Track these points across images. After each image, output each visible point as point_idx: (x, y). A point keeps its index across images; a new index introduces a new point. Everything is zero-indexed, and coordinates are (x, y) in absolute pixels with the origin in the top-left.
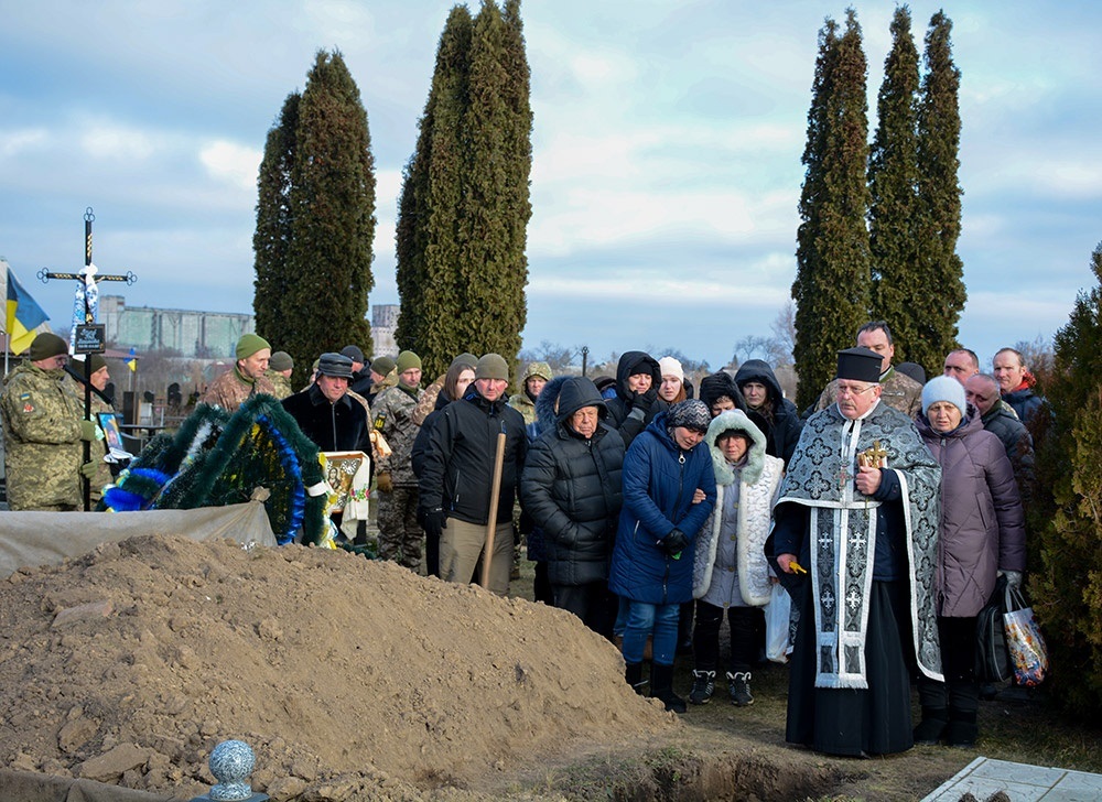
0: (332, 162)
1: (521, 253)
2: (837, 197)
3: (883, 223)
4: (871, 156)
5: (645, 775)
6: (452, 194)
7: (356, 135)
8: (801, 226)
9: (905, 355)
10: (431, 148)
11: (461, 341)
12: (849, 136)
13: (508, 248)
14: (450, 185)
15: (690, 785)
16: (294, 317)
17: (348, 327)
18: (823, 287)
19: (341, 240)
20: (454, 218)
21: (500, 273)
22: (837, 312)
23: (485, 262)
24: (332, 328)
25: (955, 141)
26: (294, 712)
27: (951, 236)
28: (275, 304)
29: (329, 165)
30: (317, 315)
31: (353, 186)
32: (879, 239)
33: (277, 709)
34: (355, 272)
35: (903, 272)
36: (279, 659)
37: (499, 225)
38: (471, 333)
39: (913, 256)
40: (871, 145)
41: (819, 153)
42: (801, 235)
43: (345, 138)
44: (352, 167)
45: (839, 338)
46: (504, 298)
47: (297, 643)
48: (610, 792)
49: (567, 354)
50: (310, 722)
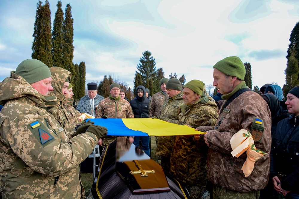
2: (44, 45)
12: (47, 29)
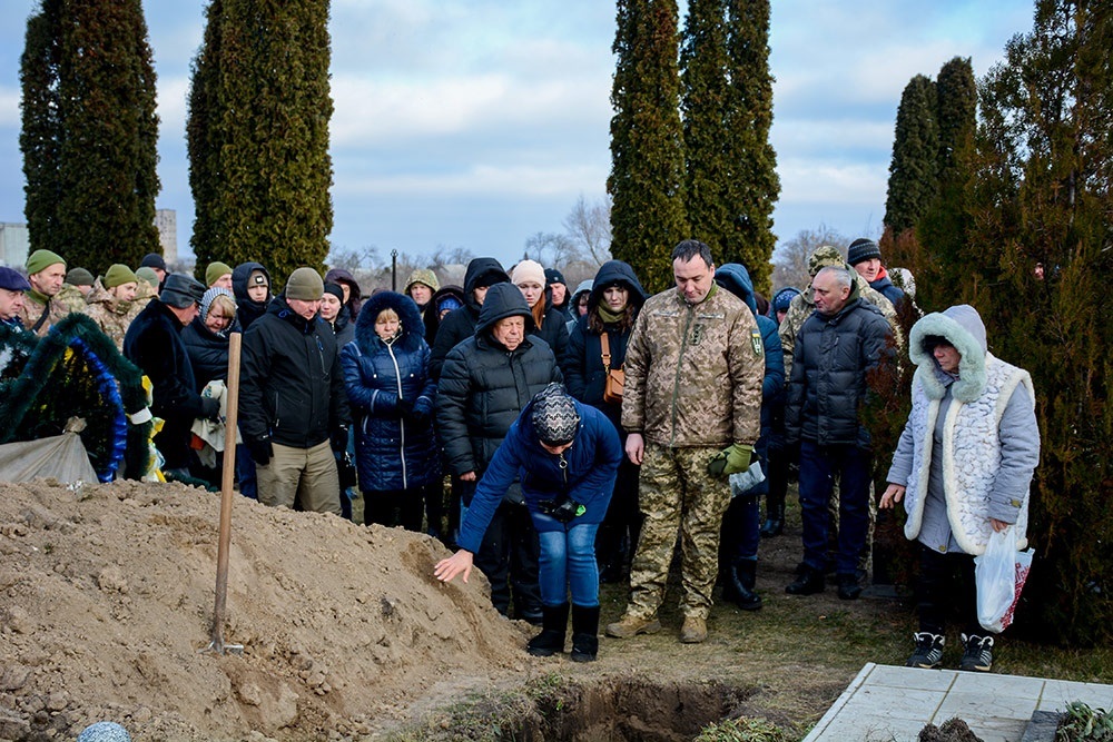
0: (106, 54)
1: (323, 152)
2: (650, 87)
3: (696, 113)
4: (682, 43)
5: (529, 707)
6: (246, 88)
7: (130, 24)
8: (614, 119)
9: (721, 249)
10: (220, 38)
11: (264, 248)
12: (660, 22)
13: (310, 146)
14: (244, 79)
15: (573, 713)
16: (73, 225)
17: (135, 235)
18: (639, 181)
19: (122, 140)
20: (250, 115)
21: (303, 174)
22: (654, 206)
23: (286, 161)
24: (118, 237)
25: (766, 27)
26: (149, 672)
27: (764, 126)
28: (51, 211)
29: (102, 57)
30: (101, 223)
31: (131, 81)
32: (693, 129)
33: (128, 670)
34: (139, 175)
35: (718, 164)
36: (125, 613)
37: (300, 123)
38: (275, 238)
39: (727, 148)
40: (682, 33)
41: (629, 41)
42: (614, 127)
43: (119, 27)
44: (128, 60)
45: (657, 233)
46: (308, 200)
47: (143, 593)
48: (497, 729)
49: (355, 256)
50: (167, 681)
